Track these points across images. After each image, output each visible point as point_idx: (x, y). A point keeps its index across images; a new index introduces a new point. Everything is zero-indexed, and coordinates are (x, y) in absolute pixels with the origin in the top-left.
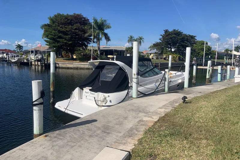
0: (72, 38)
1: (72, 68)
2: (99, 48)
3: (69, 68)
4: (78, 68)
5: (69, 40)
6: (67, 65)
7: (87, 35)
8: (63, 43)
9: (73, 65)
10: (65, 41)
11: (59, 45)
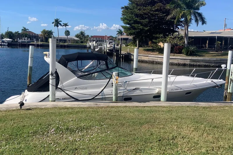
0: (150, 22)
1: (147, 62)
2: (186, 35)
3: (143, 62)
4: (154, 62)
5: (146, 25)
6: (142, 57)
7: (169, 17)
8: (139, 29)
9: (148, 57)
10: (141, 27)
11: (135, 32)
